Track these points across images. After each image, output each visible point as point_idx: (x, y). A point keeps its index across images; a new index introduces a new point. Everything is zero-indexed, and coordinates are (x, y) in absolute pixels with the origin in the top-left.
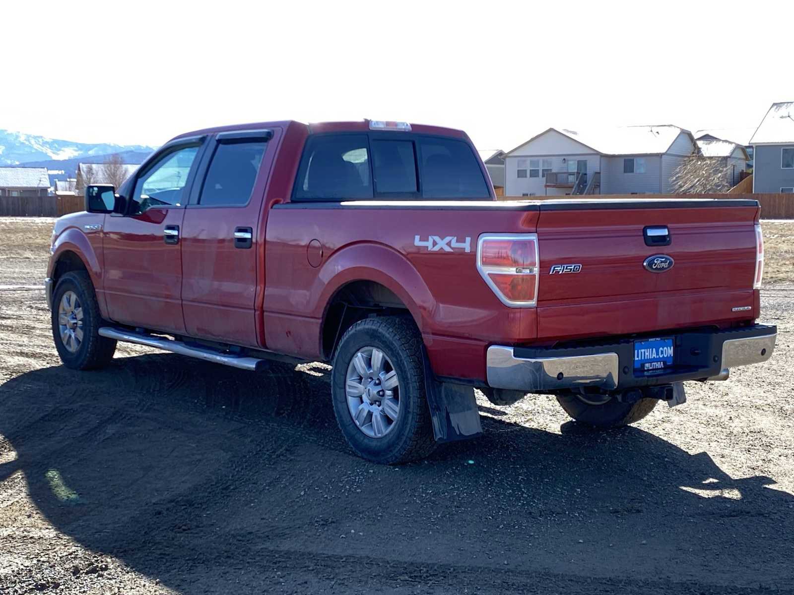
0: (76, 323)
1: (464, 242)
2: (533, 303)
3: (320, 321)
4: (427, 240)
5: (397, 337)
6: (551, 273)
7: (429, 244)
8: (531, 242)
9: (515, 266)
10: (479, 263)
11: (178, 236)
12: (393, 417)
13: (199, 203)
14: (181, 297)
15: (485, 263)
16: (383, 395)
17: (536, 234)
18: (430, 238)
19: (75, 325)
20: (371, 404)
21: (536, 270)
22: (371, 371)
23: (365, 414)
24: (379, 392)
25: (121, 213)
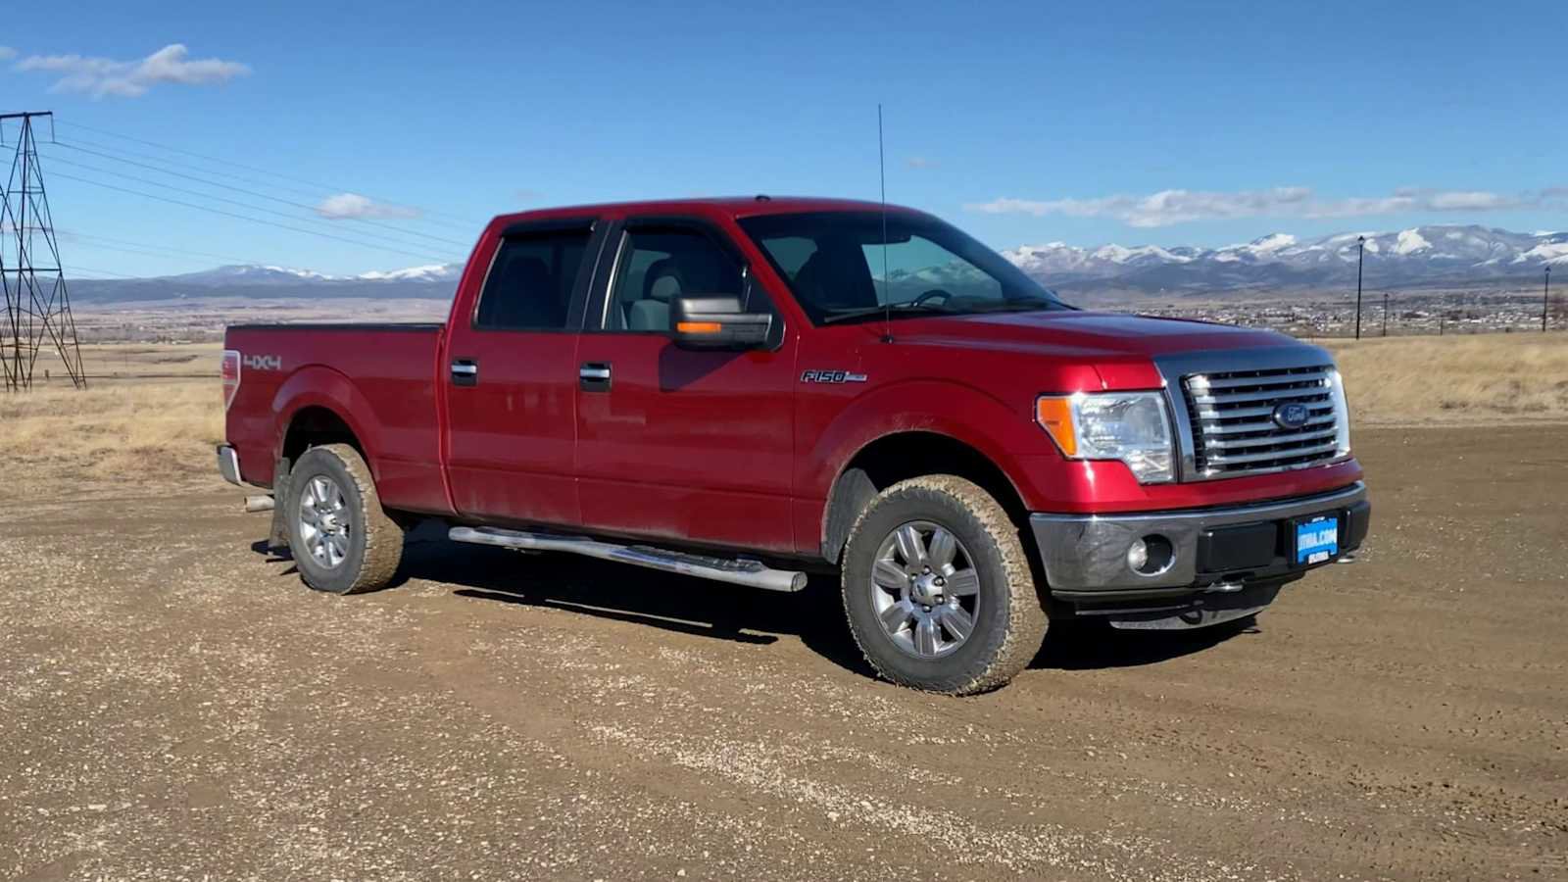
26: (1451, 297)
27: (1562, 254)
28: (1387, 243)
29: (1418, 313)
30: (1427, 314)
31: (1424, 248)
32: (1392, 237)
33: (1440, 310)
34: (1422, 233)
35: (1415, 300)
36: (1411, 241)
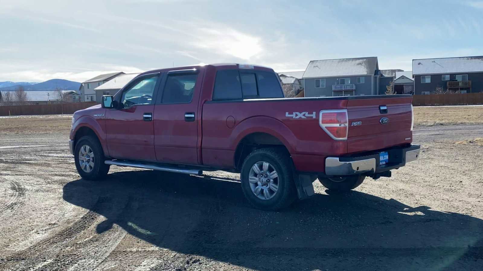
0: (90, 159)
1: (312, 114)
2: (346, 138)
3: (235, 151)
4: (292, 114)
5: (277, 156)
6: (352, 126)
7: (294, 116)
8: (344, 113)
9: (338, 123)
10: (320, 123)
11: (152, 117)
12: (275, 190)
13: (162, 102)
14: (154, 144)
15: (323, 122)
16: (269, 181)
17: (346, 109)
18: (294, 113)
19: (89, 160)
20: (263, 186)
21: (347, 125)
22: (262, 172)
23: (260, 190)
24: (267, 180)
25: (116, 108)
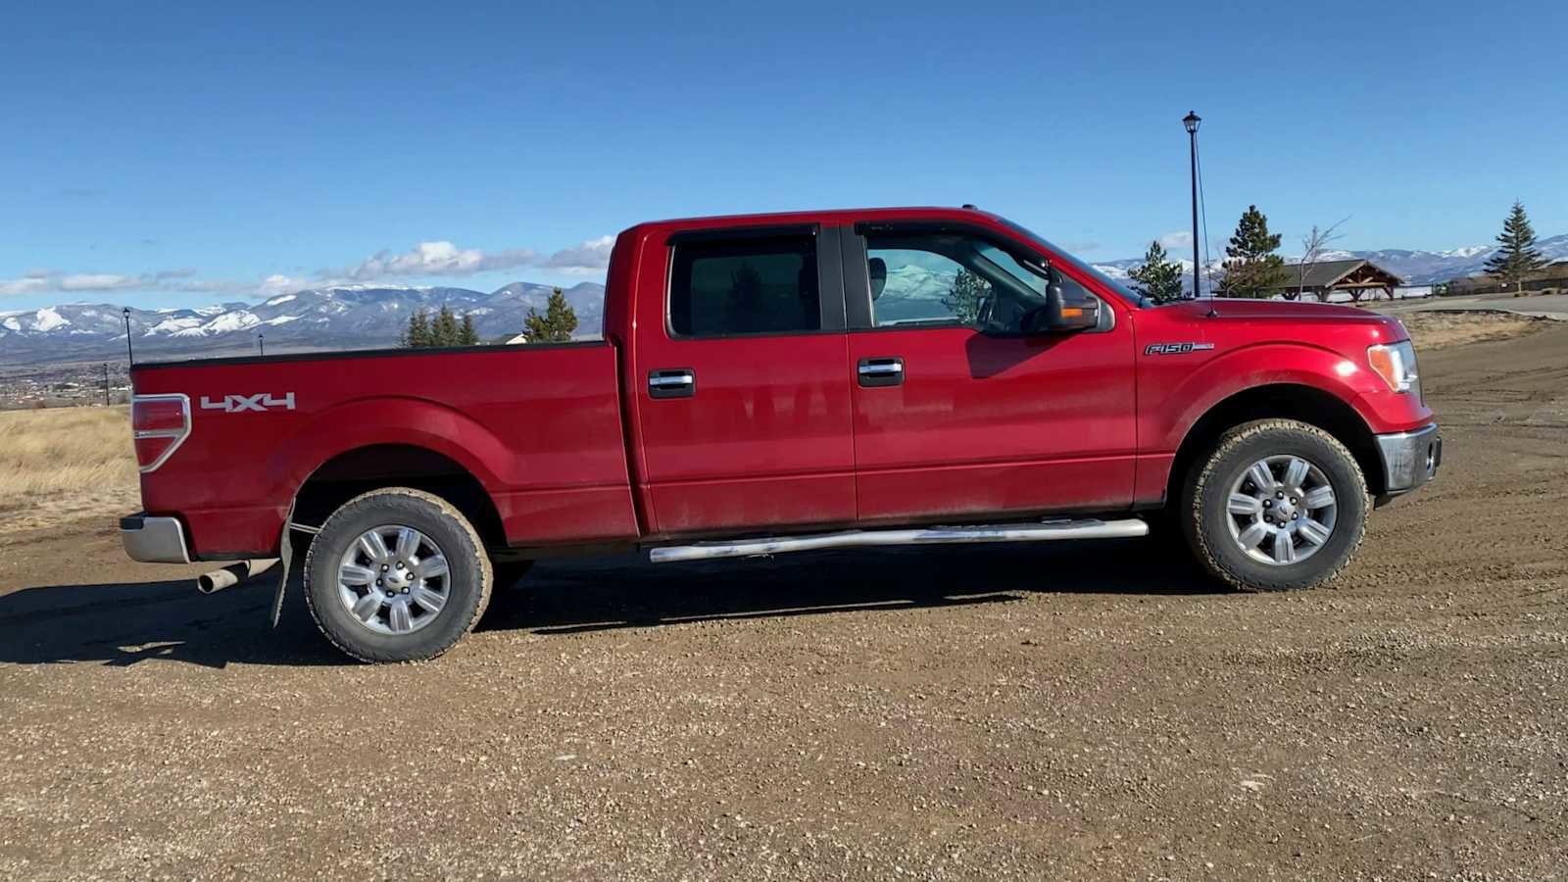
26: (95, 368)
27: (185, 328)
28: (28, 321)
29: (70, 384)
30: (76, 385)
31: (64, 325)
32: (32, 315)
33: (88, 381)
34: (60, 311)
35: (62, 372)
36: (49, 320)
